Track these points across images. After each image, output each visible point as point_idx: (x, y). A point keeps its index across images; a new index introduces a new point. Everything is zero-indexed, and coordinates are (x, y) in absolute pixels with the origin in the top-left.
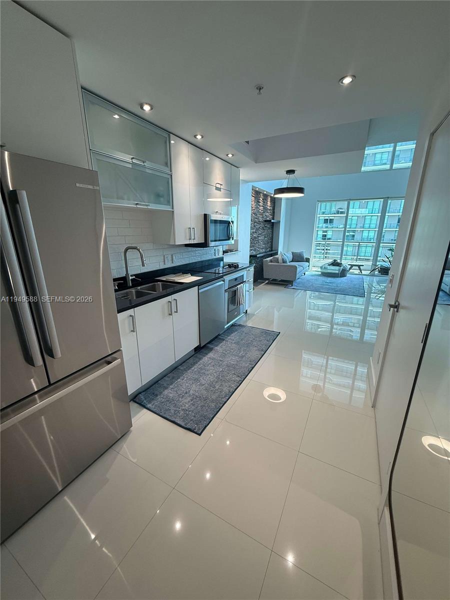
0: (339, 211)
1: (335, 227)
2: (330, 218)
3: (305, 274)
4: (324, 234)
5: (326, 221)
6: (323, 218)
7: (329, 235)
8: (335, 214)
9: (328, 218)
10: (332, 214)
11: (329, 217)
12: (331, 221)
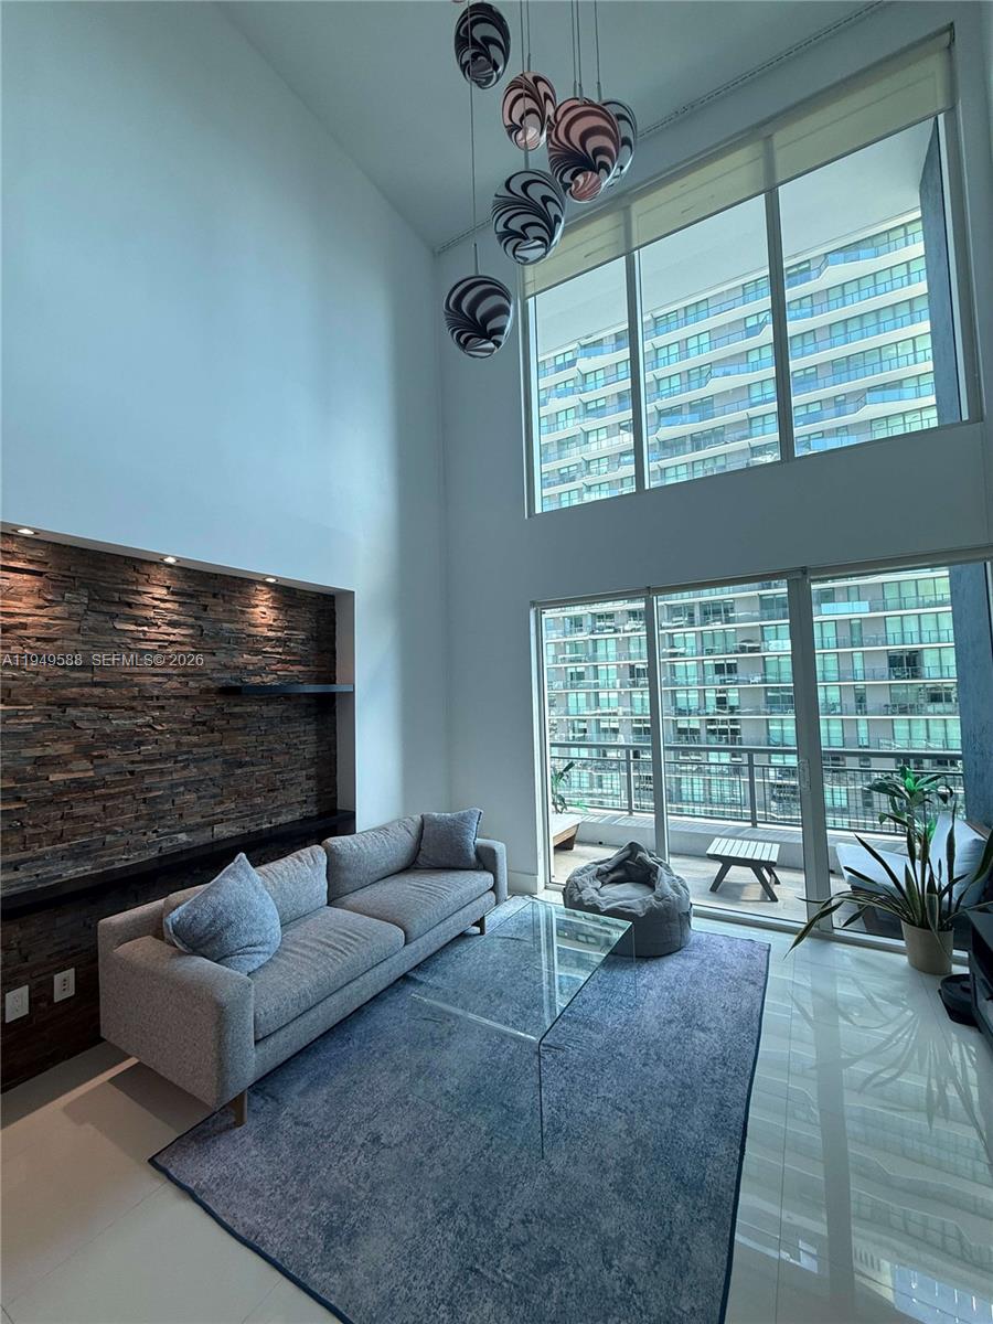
0: (745, 647)
1: (744, 682)
2: (728, 662)
3: (480, 923)
4: (719, 695)
5: (719, 669)
6: (712, 662)
7: (733, 697)
8: (736, 652)
9: (723, 662)
10: (731, 653)
11: (725, 659)
12: (732, 669)
